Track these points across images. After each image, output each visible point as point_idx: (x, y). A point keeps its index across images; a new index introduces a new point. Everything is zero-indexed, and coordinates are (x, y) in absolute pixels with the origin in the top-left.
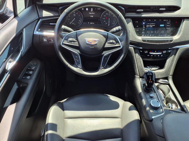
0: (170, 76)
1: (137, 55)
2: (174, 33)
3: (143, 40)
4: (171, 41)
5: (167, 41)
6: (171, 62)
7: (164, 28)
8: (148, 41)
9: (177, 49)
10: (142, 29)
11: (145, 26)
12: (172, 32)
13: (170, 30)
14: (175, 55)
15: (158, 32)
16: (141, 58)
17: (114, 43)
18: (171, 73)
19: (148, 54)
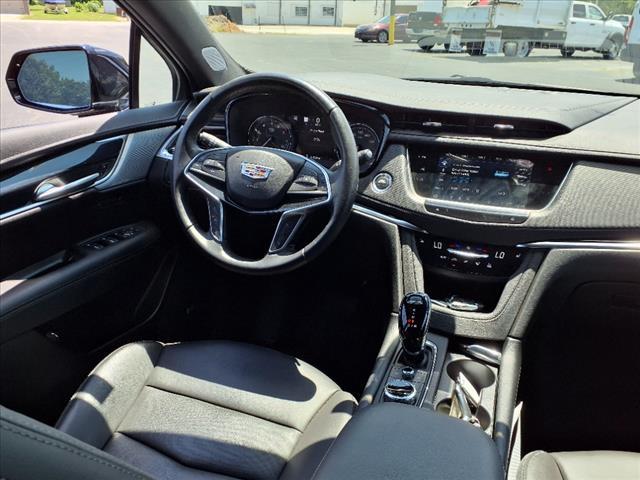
0: (511, 339)
1: (408, 249)
2: (538, 200)
3: (429, 207)
4: (524, 219)
5: (507, 218)
6: (520, 292)
7: (506, 182)
8: (443, 210)
9: (547, 250)
10: (436, 178)
11: (448, 171)
12: (531, 195)
13: (526, 189)
14: (537, 270)
15: (483, 193)
16: (417, 263)
17: (312, 185)
18: (518, 329)
19: (444, 251)
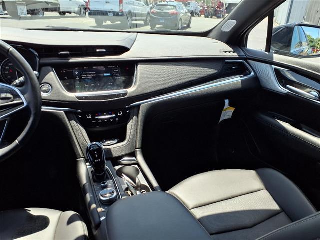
0: (138, 150)
1: (74, 123)
2: (128, 84)
3: (78, 98)
4: (126, 94)
5: (119, 95)
6: (133, 128)
7: (111, 78)
8: (86, 98)
9: (139, 106)
10: (75, 82)
11: (80, 77)
12: (124, 82)
13: (121, 79)
14: (138, 116)
15: (102, 86)
16: (82, 128)
17: (9, 99)
18: (139, 145)
19: (94, 119)
